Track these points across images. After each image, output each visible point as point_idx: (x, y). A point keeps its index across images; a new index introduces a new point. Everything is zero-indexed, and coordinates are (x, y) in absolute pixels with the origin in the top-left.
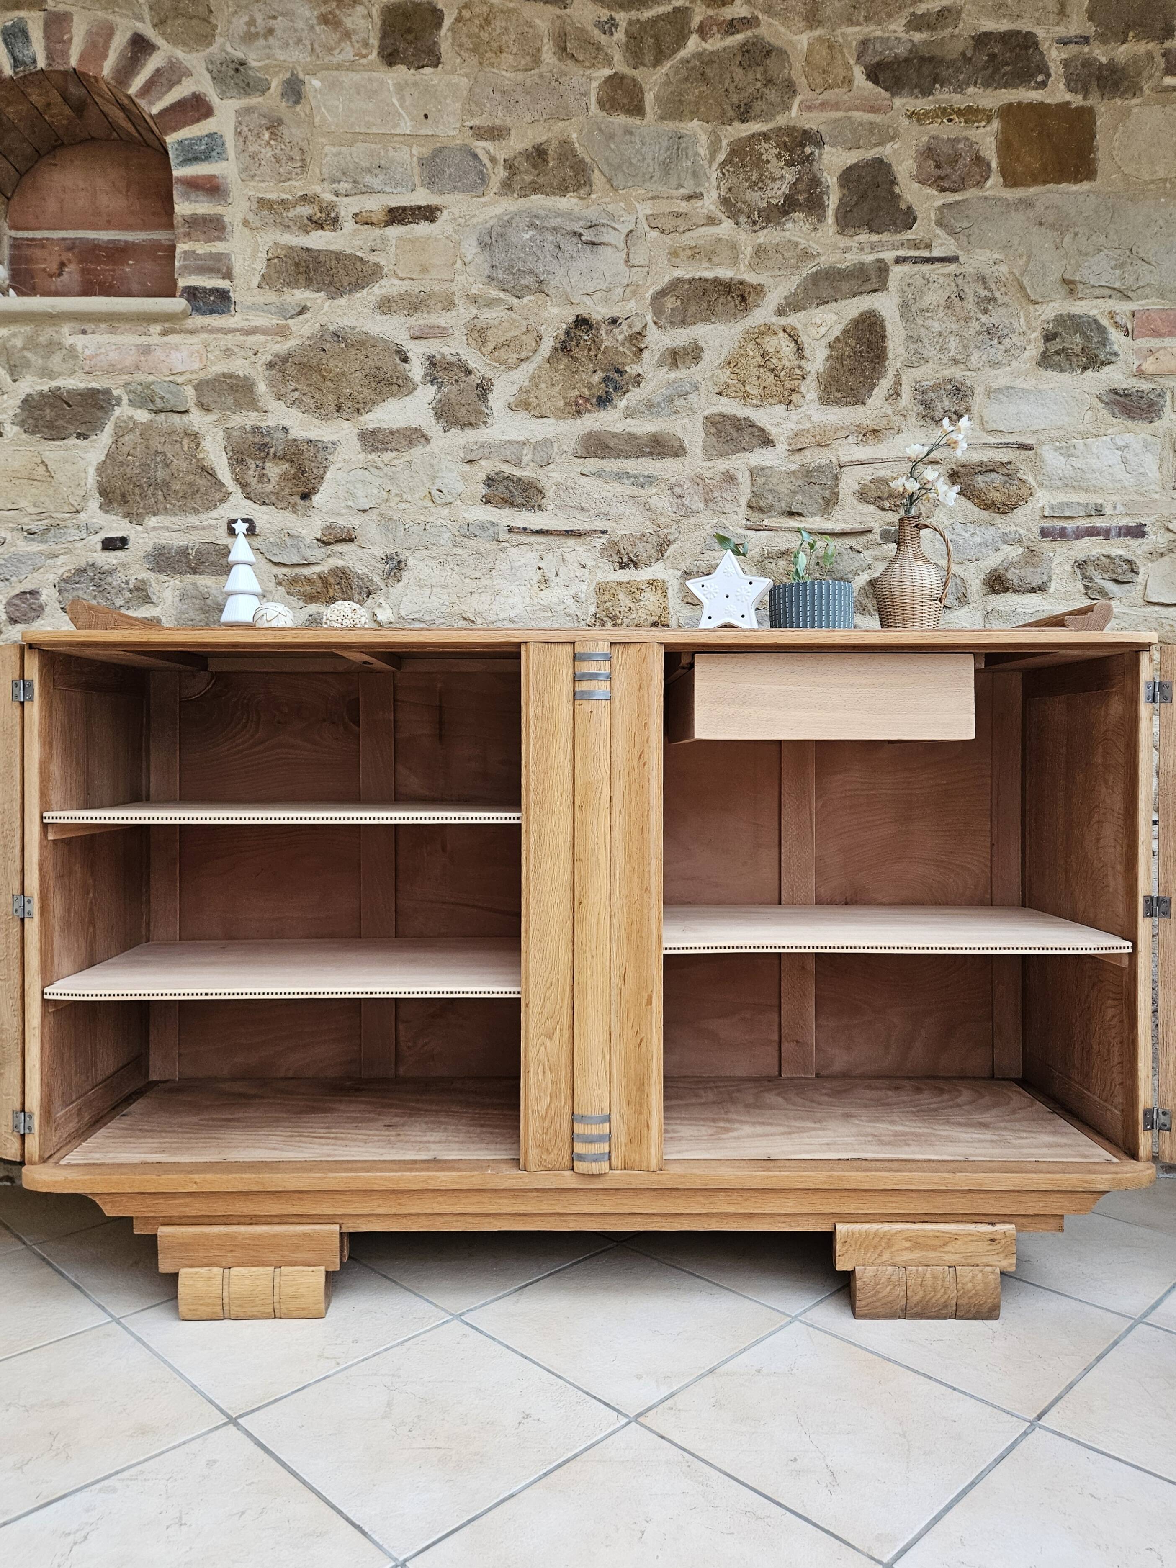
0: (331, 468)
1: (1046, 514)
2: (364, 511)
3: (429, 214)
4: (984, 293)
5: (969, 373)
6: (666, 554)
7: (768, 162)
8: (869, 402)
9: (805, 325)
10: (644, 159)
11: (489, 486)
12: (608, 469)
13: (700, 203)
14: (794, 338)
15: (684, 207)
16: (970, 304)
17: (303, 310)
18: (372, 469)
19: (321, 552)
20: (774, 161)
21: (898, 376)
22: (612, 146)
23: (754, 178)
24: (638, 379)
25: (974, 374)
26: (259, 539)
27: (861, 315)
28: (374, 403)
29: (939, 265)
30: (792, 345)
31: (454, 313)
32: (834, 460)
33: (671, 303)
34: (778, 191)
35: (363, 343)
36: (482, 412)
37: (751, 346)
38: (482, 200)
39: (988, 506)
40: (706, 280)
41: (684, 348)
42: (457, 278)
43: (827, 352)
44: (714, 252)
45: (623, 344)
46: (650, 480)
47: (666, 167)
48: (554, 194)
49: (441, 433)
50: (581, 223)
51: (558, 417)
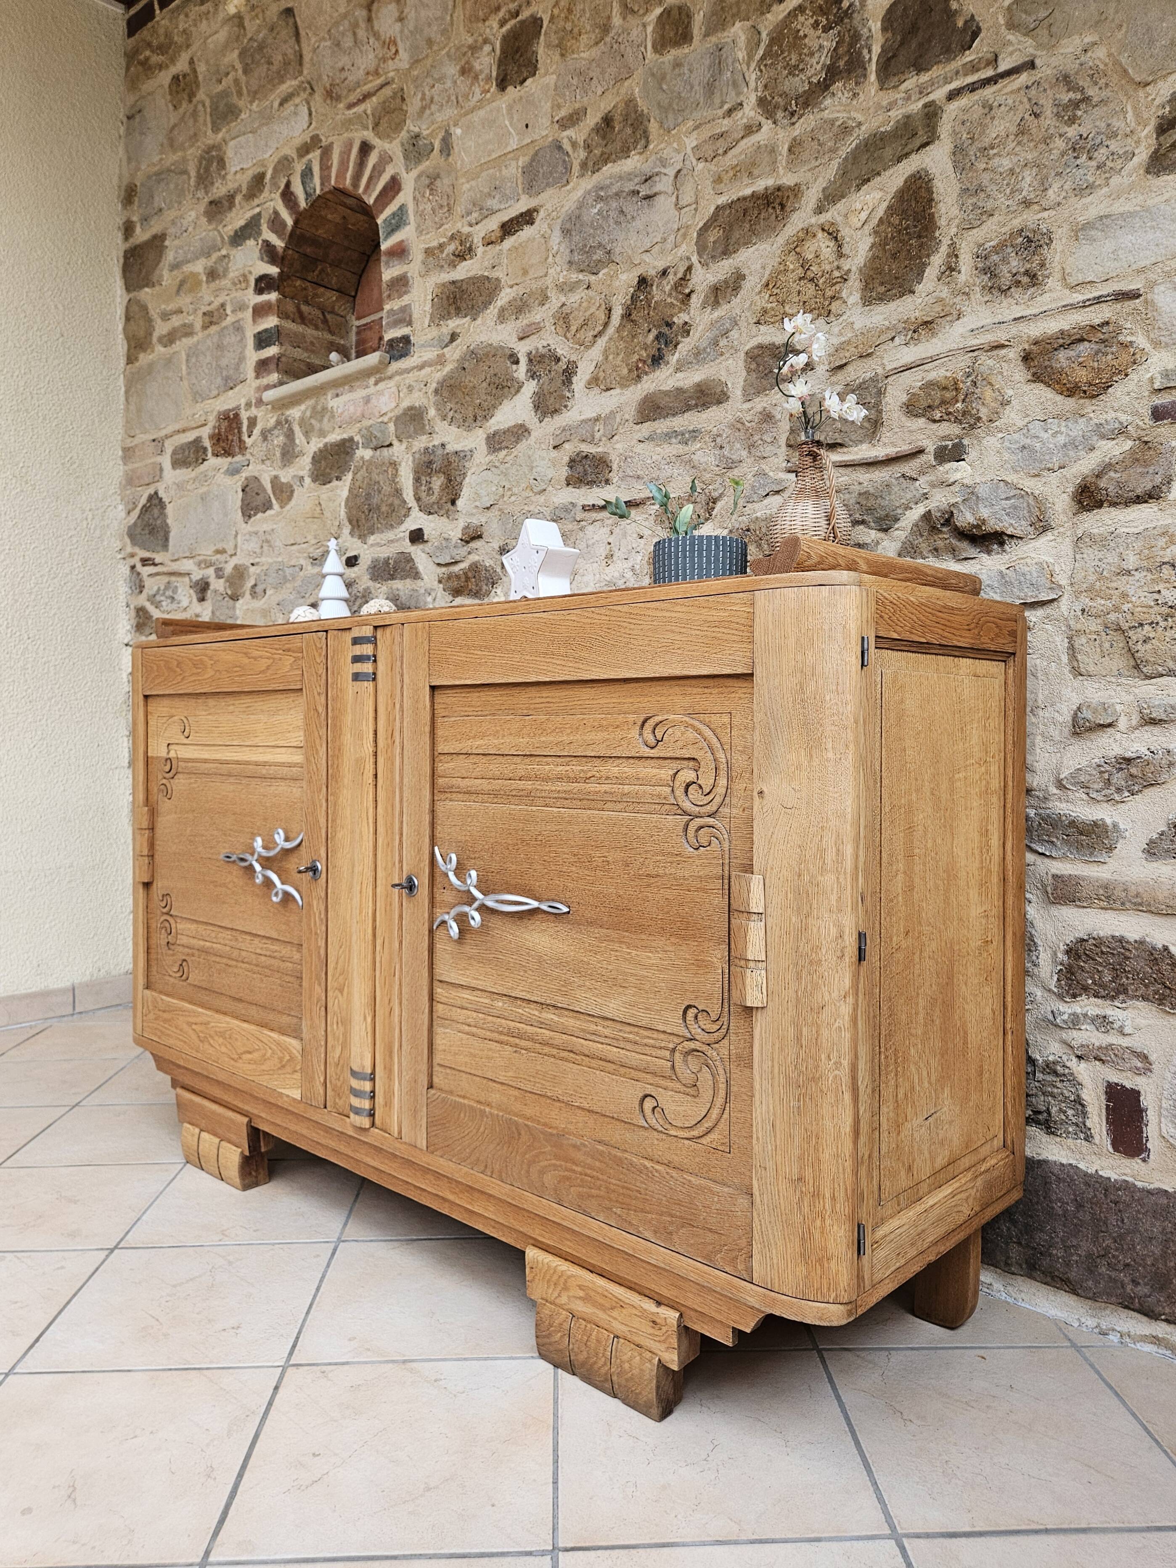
0: (469, 474)
1: (1156, 386)
2: (488, 508)
3: (527, 218)
4: (1066, 97)
5: (1045, 214)
6: (714, 513)
7: (805, 36)
8: (919, 288)
9: (846, 216)
10: (692, 88)
11: (571, 468)
12: (659, 431)
13: (740, 114)
14: (834, 235)
15: (726, 124)
16: (1048, 120)
17: (454, 337)
18: (493, 469)
19: (463, 551)
20: (811, 32)
21: (952, 245)
22: (665, 87)
23: (793, 62)
24: (686, 329)
25: (1052, 213)
26: (430, 544)
27: (906, 182)
28: (495, 407)
29: (1006, 81)
30: (832, 244)
31: (547, 306)
32: (880, 371)
33: (714, 235)
34: (816, 67)
35: (487, 355)
36: (563, 397)
37: (792, 257)
38: (568, 187)
39: (1072, 391)
40: (745, 199)
41: (726, 281)
42: (550, 271)
43: (870, 240)
44: (753, 164)
45: (670, 295)
46: (695, 434)
47: (710, 88)
48: (620, 158)
49: (538, 424)
50: (636, 180)
51: (623, 386)
